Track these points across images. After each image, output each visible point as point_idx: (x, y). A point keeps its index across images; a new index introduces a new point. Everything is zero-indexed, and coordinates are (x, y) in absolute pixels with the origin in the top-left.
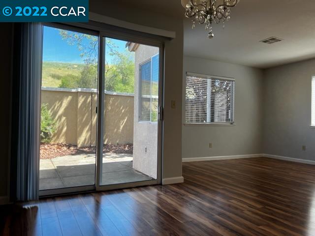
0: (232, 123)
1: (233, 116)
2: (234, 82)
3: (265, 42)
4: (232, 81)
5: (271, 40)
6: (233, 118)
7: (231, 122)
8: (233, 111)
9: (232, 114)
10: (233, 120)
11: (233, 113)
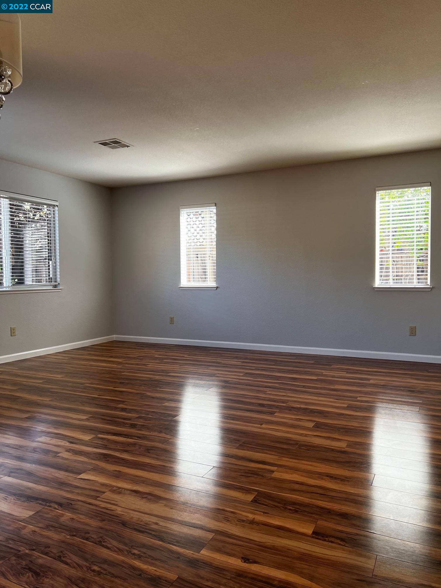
0: (55, 286)
1: (58, 273)
2: (56, 208)
3: (105, 144)
4: (54, 206)
5: (112, 142)
6: (58, 276)
7: (53, 283)
8: (58, 264)
9: (55, 269)
10: (58, 280)
11: (58, 267)
